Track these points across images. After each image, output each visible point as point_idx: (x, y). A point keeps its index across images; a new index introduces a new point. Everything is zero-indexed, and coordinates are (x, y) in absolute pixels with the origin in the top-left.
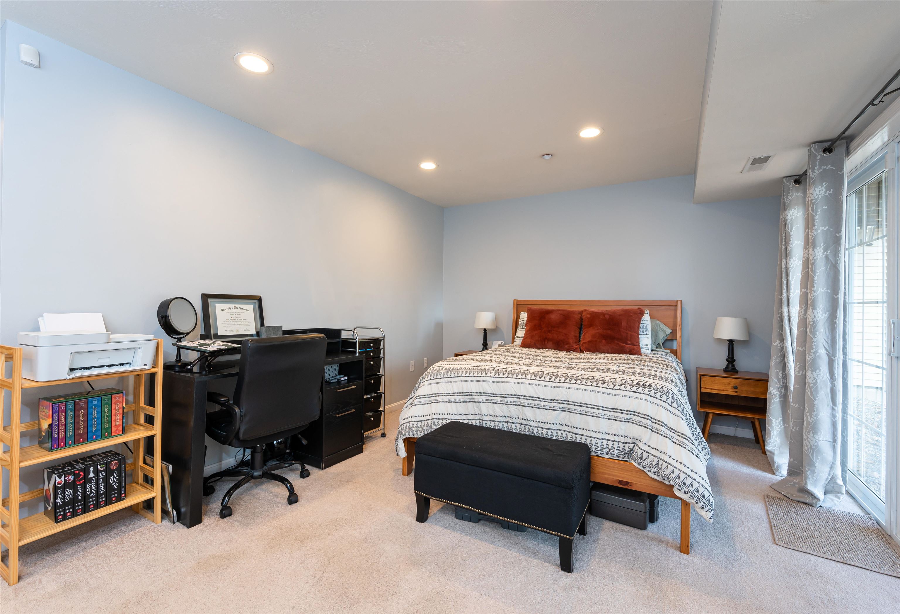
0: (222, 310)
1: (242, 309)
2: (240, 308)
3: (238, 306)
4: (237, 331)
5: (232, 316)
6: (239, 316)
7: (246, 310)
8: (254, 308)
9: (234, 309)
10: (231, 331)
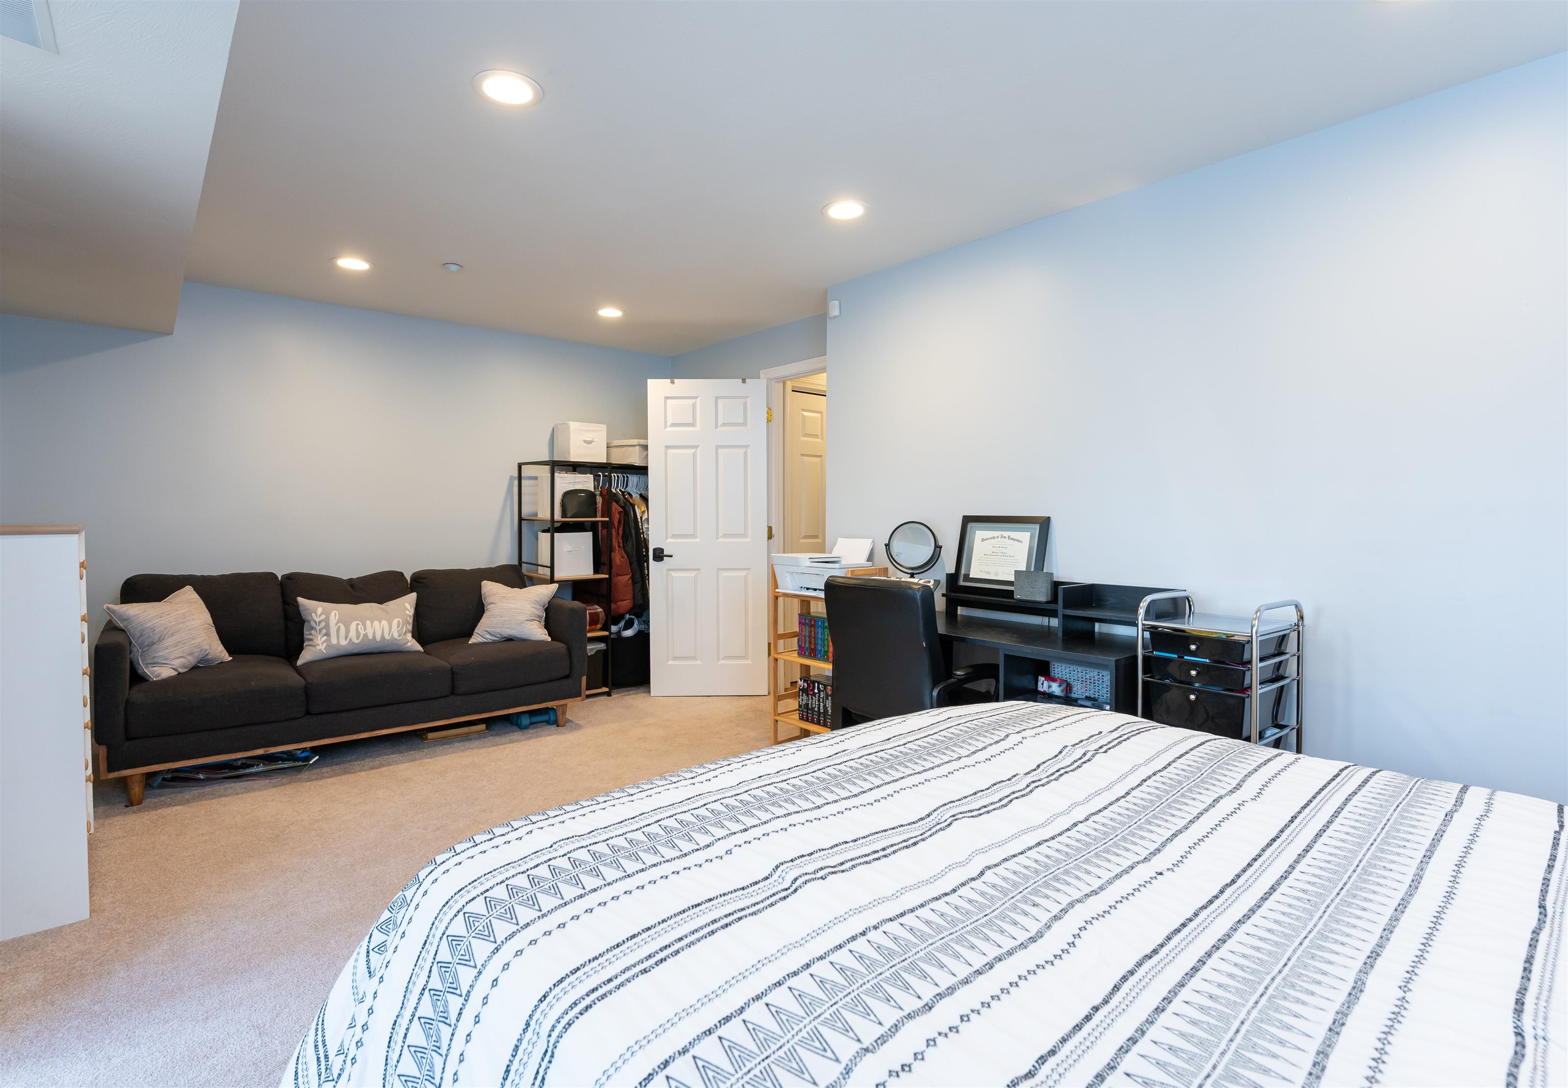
0: (983, 540)
1: (1012, 539)
2: (1009, 537)
3: (1006, 534)
4: (997, 574)
5: (995, 550)
6: (1004, 550)
7: (1018, 541)
8: (1032, 537)
9: (999, 539)
10: (988, 573)
